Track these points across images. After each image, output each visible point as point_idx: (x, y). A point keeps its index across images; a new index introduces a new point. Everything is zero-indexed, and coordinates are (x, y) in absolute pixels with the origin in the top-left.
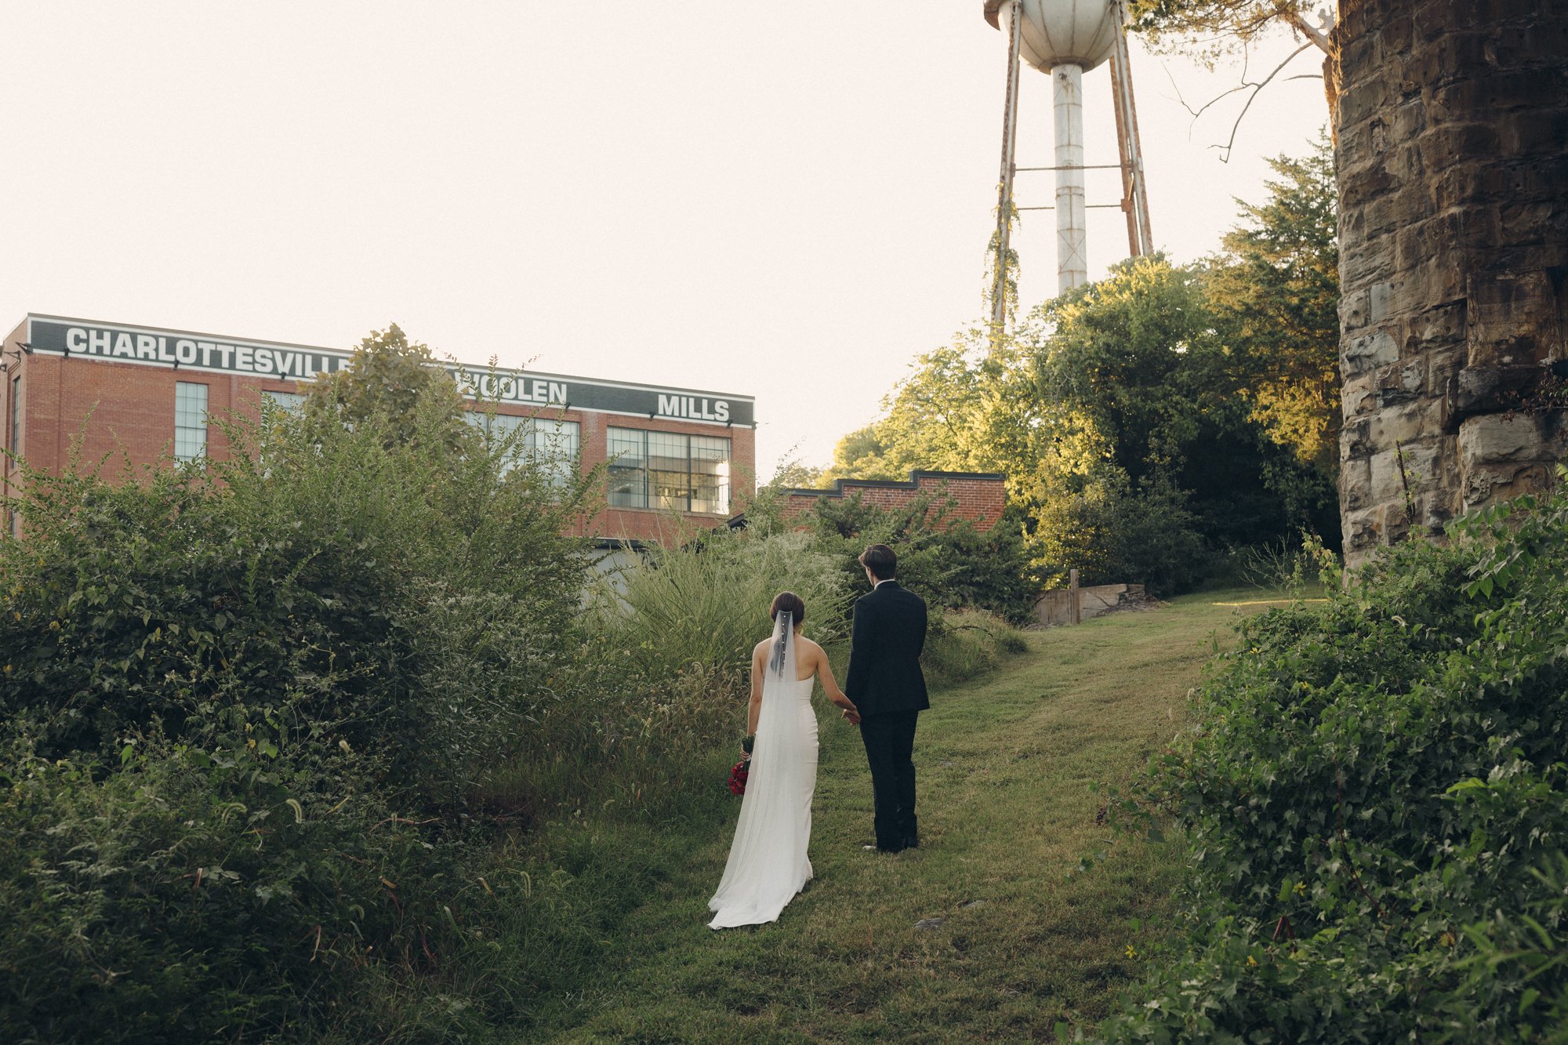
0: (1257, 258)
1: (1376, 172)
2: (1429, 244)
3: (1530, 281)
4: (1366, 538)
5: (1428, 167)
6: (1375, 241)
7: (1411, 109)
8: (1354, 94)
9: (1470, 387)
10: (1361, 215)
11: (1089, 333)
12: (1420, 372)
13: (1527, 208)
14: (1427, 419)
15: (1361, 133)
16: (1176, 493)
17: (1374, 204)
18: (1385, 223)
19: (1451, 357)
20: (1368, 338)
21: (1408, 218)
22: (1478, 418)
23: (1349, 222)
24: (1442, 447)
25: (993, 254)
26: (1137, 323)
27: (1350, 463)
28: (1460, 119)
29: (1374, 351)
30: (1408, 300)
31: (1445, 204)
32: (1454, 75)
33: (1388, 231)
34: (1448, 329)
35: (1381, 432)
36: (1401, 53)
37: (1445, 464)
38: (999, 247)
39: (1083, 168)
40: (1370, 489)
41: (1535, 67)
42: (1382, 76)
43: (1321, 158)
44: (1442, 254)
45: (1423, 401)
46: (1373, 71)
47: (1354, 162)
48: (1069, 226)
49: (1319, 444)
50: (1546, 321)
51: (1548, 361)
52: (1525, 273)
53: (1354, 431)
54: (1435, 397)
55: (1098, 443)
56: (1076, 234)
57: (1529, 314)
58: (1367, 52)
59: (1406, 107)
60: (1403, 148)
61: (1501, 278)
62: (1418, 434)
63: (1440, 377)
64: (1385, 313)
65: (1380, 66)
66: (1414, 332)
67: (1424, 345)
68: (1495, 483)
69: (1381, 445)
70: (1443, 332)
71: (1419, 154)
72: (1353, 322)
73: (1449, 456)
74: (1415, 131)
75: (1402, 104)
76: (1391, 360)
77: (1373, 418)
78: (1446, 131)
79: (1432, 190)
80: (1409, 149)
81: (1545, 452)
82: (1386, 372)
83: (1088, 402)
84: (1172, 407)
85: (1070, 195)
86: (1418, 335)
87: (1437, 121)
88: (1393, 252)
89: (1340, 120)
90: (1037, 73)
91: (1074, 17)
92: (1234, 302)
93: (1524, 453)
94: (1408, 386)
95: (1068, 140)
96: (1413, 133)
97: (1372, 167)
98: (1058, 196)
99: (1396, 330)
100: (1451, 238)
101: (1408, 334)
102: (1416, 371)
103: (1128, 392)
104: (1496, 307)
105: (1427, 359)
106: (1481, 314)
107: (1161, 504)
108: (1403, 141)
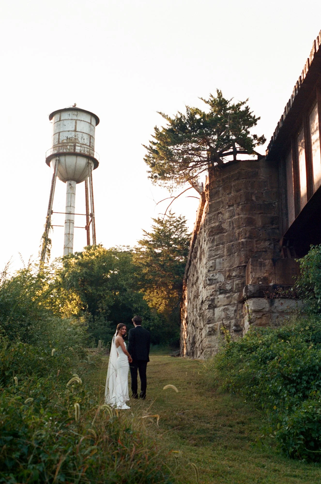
0: (151, 249)
1: (219, 227)
2: (235, 249)
3: (267, 262)
4: (212, 332)
5: (235, 227)
6: (218, 247)
7: (231, 210)
8: (213, 204)
9: (251, 290)
10: (214, 239)
11: (79, 268)
12: (231, 285)
13: (263, 241)
14: (233, 299)
15: (215, 215)
16: (106, 322)
17: (218, 236)
18: (221, 242)
19: (241, 281)
20: (215, 274)
21: (229, 241)
22: (253, 299)
23: (210, 240)
24: (237, 307)
25: (43, 239)
26: (97, 266)
27: (208, 310)
28: (245, 214)
29: (217, 278)
30: (228, 264)
31: (240, 238)
32: (244, 202)
33: (222, 244)
34: (240, 273)
35: (218, 302)
36: (228, 194)
37: (238, 312)
38: (46, 237)
39: (74, 214)
40: (214, 318)
41: (266, 203)
42: (222, 200)
43: (169, 220)
44: (239, 252)
45: (231, 293)
46: (219, 198)
47: (212, 223)
48: (68, 233)
49: (165, 308)
50: (271, 273)
51: (271, 284)
52: (266, 259)
53: (210, 301)
54: (236, 292)
55: (80, 304)
56: (70, 236)
57: (266, 271)
58: (217, 193)
59: (229, 209)
60: (228, 221)
61: (259, 260)
62: (230, 303)
63: (237, 287)
64: (221, 267)
65: (221, 197)
66: (229, 273)
67: (233, 277)
68: (256, 317)
69: (218, 305)
70: (239, 274)
71: (233, 223)
72: (210, 269)
73: (240, 310)
74: (232, 216)
75: (228, 208)
76: (222, 281)
77: (216, 297)
78: (241, 218)
79: (237, 234)
80: (230, 221)
81: (270, 310)
82: (220, 284)
83: (78, 290)
84: (106, 294)
85: (69, 222)
86: (231, 274)
87: (239, 214)
88: (224, 250)
89: (208, 210)
90: (62, 182)
91: (76, 166)
92: (143, 262)
93: (265, 310)
94: (227, 289)
95: (70, 205)
96: (231, 217)
97: (218, 225)
98: (66, 222)
99: (224, 272)
100: (242, 248)
101: (227, 274)
102: (230, 285)
103: (91, 288)
104: (258, 268)
105: (233, 281)
106: (254, 270)
107: (101, 325)
108: (228, 219)
